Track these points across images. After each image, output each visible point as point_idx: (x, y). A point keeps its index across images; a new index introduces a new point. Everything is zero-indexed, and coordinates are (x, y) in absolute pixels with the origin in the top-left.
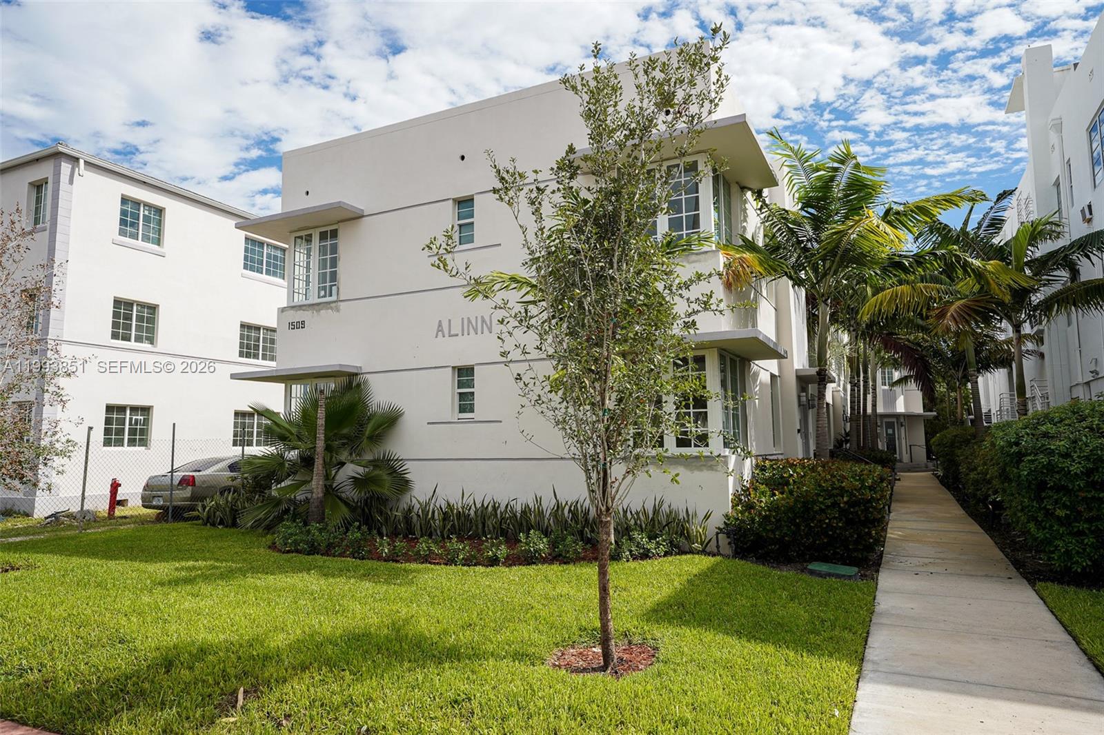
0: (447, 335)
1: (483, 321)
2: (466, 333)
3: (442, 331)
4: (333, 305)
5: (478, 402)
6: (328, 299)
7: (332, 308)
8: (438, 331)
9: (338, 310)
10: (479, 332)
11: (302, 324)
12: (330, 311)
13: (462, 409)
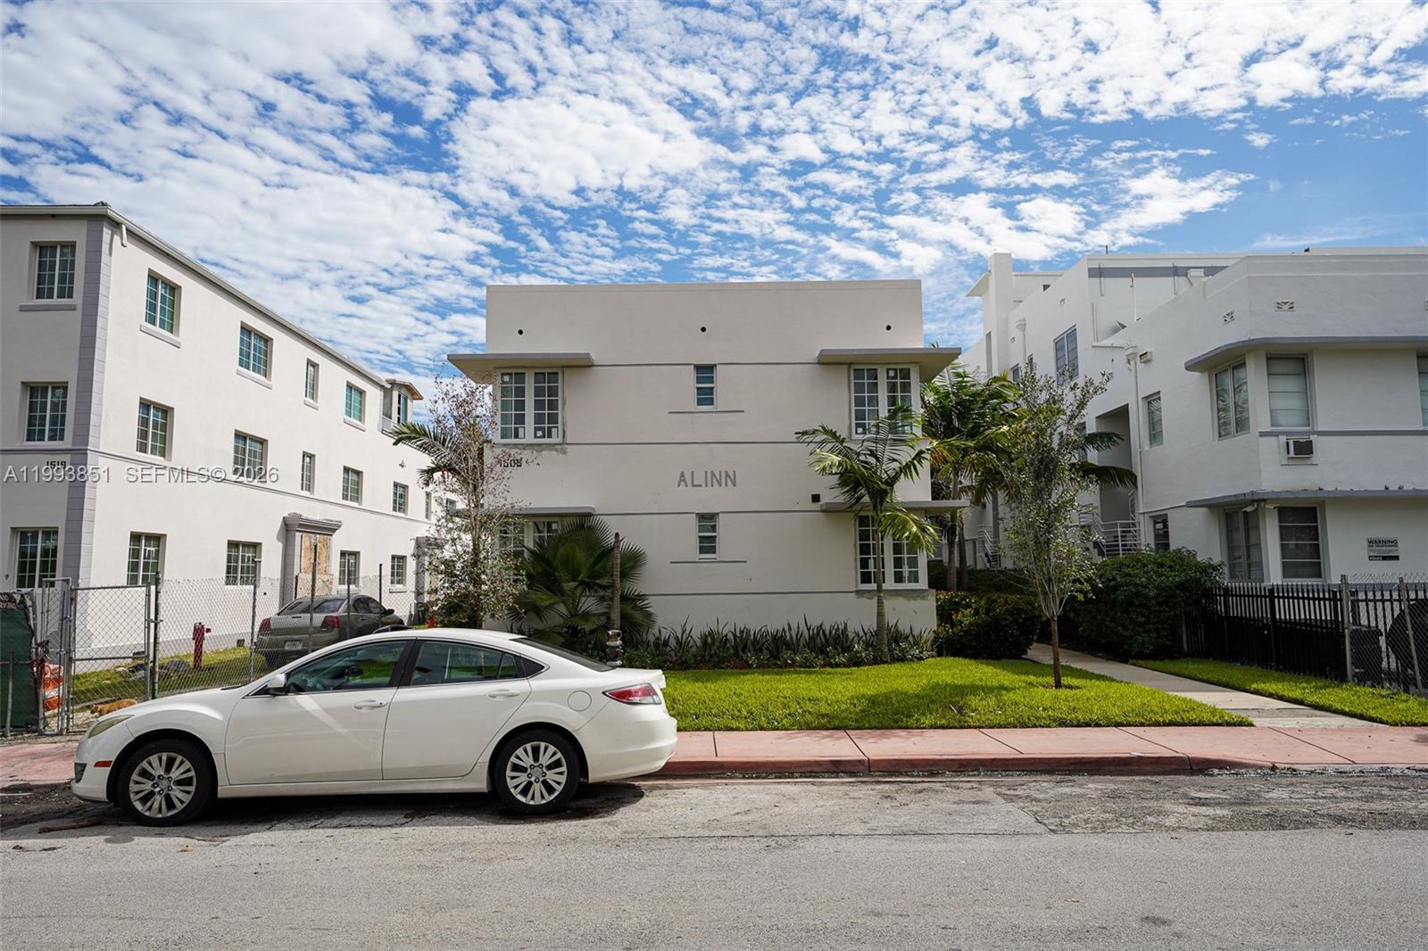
0: (689, 484)
1: (727, 475)
2: (709, 484)
3: (684, 481)
4: (559, 447)
5: (719, 544)
6: (546, 440)
7: (557, 450)
8: (681, 480)
9: (564, 452)
10: (723, 485)
11: (518, 463)
12: (554, 452)
13: (703, 550)
